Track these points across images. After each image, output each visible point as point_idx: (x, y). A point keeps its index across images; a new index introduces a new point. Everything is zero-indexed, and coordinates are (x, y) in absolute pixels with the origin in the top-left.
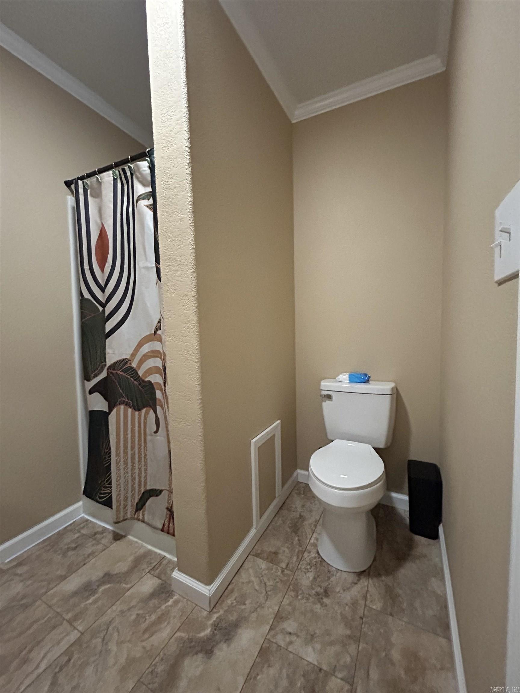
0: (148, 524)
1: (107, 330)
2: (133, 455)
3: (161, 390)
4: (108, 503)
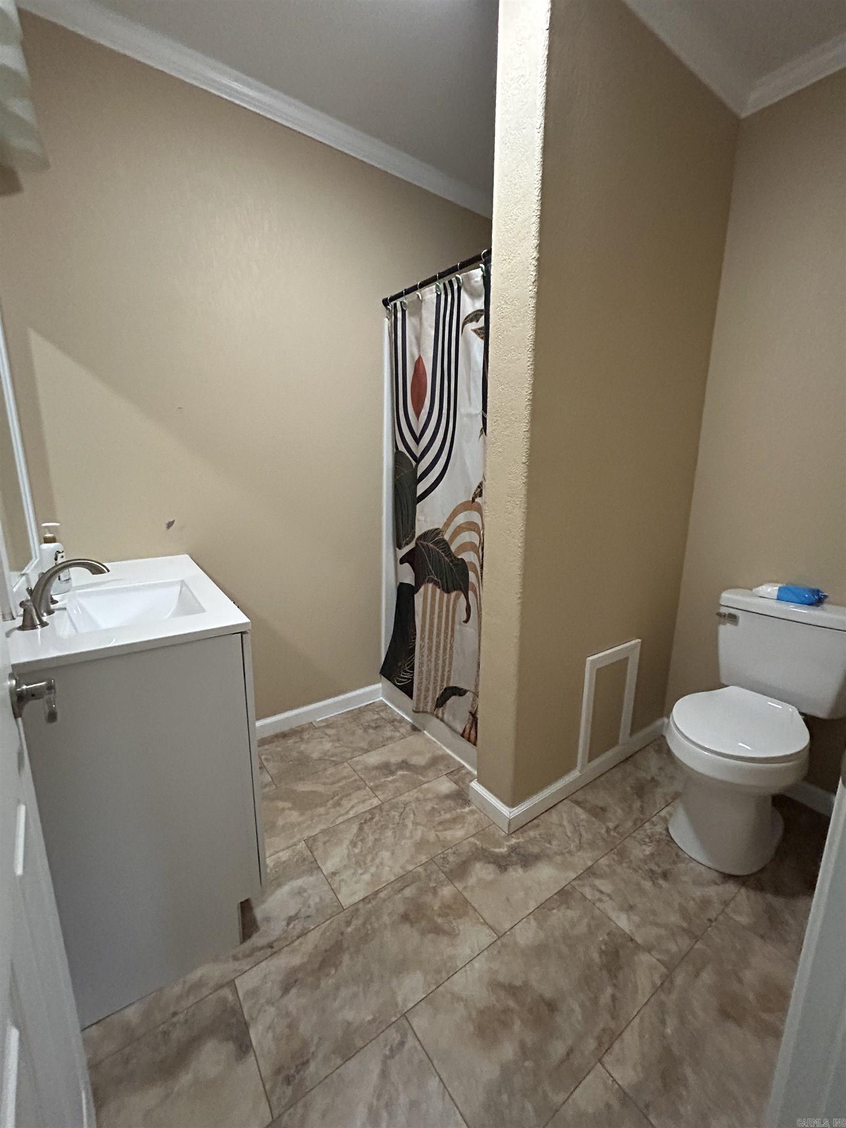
0: (447, 725)
1: (419, 493)
2: (438, 643)
3: (476, 572)
4: (408, 690)
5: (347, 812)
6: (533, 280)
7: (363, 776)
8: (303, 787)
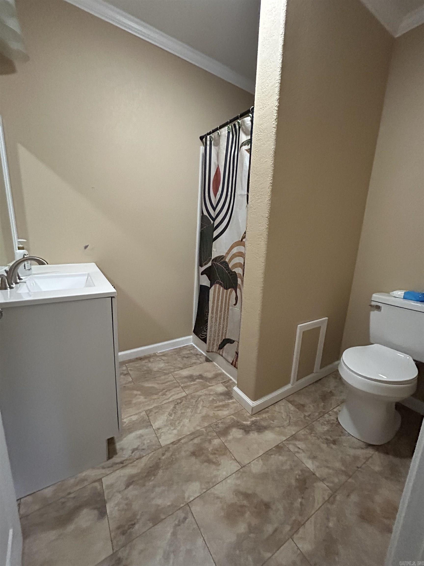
0: (224, 358)
1: (214, 236)
2: (221, 316)
3: (241, 278)
4: (205, 340)
5: (168, 399)
6: (275, 118)
7: (178, 381)
8: (147, 385)
